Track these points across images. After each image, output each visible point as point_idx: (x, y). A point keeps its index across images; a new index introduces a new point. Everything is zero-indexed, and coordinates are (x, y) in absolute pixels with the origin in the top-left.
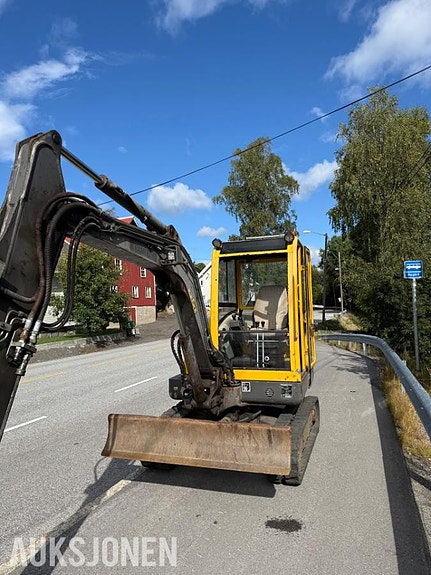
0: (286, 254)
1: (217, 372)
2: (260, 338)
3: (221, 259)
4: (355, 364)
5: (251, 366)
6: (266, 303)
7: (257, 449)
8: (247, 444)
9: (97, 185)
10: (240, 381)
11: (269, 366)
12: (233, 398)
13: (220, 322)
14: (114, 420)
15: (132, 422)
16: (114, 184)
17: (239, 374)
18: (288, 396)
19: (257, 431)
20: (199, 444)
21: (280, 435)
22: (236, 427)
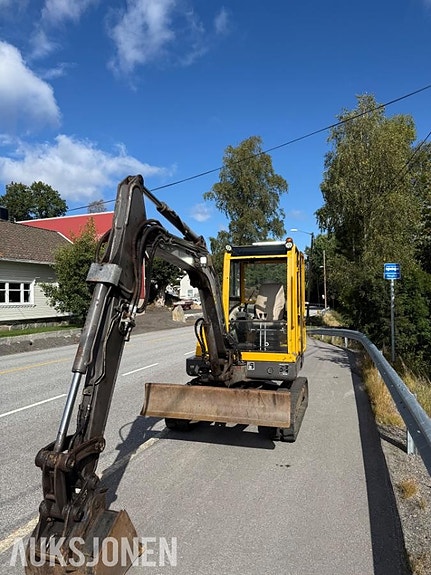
0: (286, 258)
1: (229, 352)
2: (263, 327)
3: (231, 261)
4: (336, 355)
5: (256, 349)
6: (265, 299)
7: (264, 409)
8: (257, 405)
9: (159, 209)
10: (246, 362)
11: (269, 350)
12: (240, 375)
13: (230, 312)
14: (149, 387)
15: (164, 390)
16: (171, 209)
17: (246, 356)
18: (285, 374)
19: (265, 395)
20: (218, 406)
21: (282, 399)
22: (248, 393)
